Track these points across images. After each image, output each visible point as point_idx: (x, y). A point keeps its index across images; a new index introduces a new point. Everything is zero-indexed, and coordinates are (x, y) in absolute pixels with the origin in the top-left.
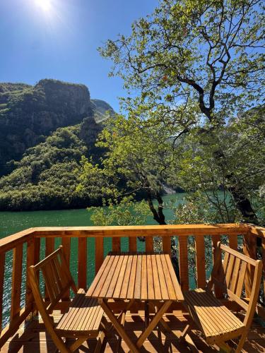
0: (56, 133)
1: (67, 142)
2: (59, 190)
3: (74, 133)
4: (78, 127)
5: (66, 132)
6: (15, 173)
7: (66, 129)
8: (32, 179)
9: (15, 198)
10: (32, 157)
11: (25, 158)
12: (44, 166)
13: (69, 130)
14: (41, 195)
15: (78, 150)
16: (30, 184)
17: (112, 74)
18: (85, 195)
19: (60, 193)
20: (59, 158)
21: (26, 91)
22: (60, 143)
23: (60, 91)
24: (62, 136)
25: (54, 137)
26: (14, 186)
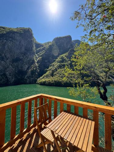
0: (59, 57)
1: (63, 60)
2: (60, 79)
3: (65, 57)
4: (67, 54)
5: (62, 57)
6: (47, 73)
7: (62, 55)
8: (52, 75)
9: (47, 81)
10: (52, 67)
11: (50, 68)
12: (55, 70)
13: (63, 55)
14: (54, 81)
15: (67, 63)
16: (51, 77)
17: (78, 26)
18: (69, 82)
19: (60, 80)
20: (60, 67)
21: (50, 44)
22: (60, 61)
23: (61, 41)
24: (61, 58)
25: (59, 59)
26: (47, 77)
